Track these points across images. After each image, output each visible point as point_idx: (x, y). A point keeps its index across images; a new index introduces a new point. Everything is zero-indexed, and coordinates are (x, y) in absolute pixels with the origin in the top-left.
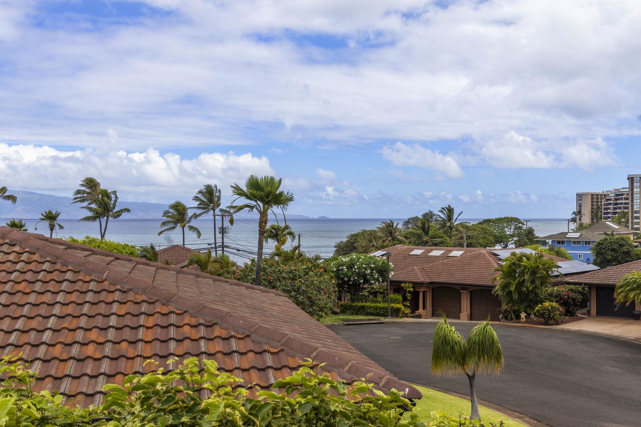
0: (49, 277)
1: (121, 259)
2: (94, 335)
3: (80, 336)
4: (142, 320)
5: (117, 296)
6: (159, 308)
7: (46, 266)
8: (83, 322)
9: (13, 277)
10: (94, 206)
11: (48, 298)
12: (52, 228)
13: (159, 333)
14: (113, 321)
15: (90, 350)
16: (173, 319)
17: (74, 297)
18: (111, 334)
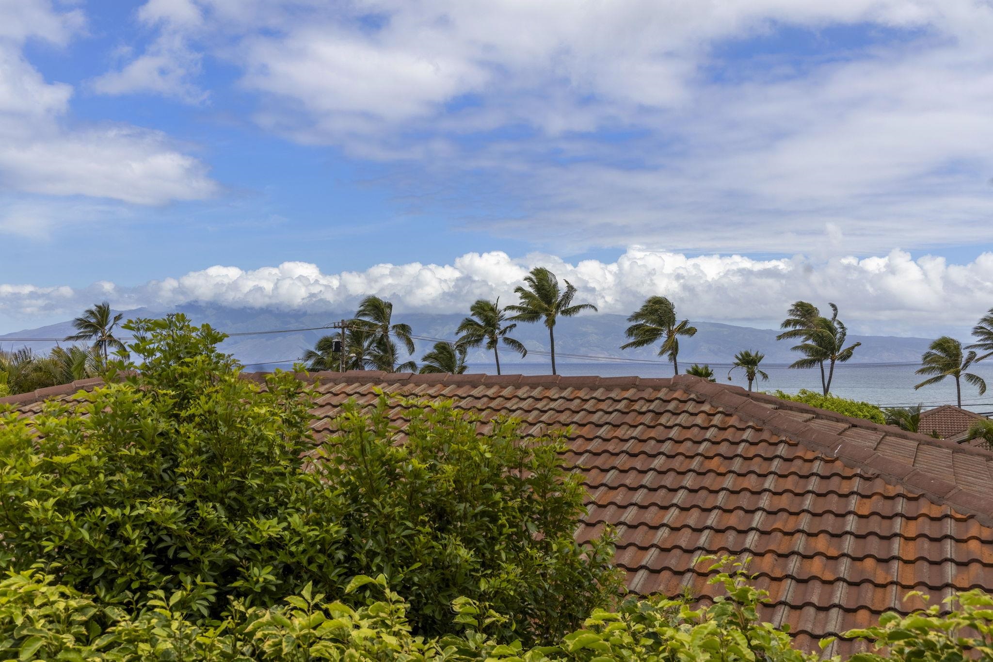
0: (753, 451)
1: (861, 427)
2: (821, 544)
3: (800, 543)
4: (898, 525)
5: (856, 484)
6: (924, 508)
7: (748, 435)
8: (804, 522)
9: (702, 448)
10: (810, 342)
11: (751, 482)
12: (751, 377)
13: (926, 548)
14: (851, 524)
15: (816, 566)
16: (949, 527)
17: (790, 483)
18: (849, 545)
